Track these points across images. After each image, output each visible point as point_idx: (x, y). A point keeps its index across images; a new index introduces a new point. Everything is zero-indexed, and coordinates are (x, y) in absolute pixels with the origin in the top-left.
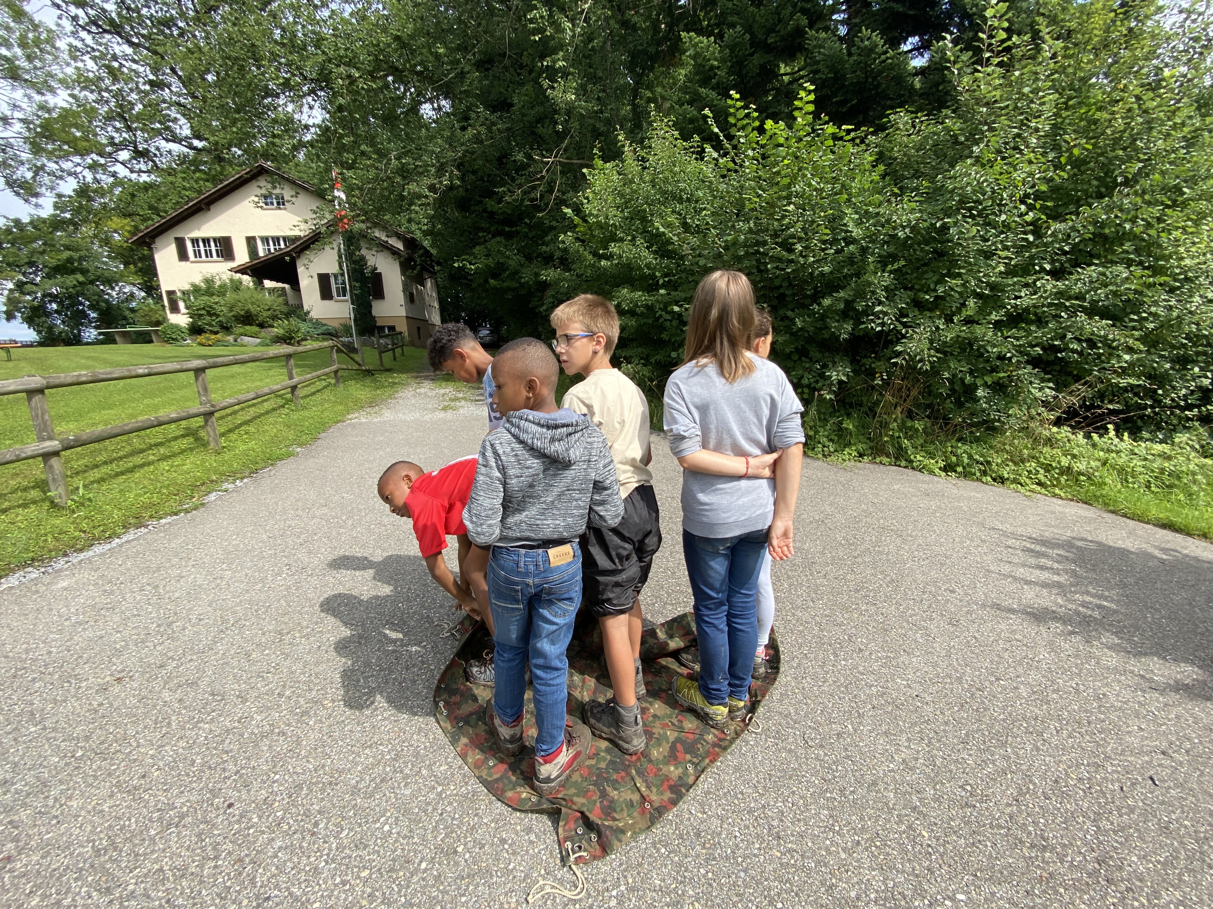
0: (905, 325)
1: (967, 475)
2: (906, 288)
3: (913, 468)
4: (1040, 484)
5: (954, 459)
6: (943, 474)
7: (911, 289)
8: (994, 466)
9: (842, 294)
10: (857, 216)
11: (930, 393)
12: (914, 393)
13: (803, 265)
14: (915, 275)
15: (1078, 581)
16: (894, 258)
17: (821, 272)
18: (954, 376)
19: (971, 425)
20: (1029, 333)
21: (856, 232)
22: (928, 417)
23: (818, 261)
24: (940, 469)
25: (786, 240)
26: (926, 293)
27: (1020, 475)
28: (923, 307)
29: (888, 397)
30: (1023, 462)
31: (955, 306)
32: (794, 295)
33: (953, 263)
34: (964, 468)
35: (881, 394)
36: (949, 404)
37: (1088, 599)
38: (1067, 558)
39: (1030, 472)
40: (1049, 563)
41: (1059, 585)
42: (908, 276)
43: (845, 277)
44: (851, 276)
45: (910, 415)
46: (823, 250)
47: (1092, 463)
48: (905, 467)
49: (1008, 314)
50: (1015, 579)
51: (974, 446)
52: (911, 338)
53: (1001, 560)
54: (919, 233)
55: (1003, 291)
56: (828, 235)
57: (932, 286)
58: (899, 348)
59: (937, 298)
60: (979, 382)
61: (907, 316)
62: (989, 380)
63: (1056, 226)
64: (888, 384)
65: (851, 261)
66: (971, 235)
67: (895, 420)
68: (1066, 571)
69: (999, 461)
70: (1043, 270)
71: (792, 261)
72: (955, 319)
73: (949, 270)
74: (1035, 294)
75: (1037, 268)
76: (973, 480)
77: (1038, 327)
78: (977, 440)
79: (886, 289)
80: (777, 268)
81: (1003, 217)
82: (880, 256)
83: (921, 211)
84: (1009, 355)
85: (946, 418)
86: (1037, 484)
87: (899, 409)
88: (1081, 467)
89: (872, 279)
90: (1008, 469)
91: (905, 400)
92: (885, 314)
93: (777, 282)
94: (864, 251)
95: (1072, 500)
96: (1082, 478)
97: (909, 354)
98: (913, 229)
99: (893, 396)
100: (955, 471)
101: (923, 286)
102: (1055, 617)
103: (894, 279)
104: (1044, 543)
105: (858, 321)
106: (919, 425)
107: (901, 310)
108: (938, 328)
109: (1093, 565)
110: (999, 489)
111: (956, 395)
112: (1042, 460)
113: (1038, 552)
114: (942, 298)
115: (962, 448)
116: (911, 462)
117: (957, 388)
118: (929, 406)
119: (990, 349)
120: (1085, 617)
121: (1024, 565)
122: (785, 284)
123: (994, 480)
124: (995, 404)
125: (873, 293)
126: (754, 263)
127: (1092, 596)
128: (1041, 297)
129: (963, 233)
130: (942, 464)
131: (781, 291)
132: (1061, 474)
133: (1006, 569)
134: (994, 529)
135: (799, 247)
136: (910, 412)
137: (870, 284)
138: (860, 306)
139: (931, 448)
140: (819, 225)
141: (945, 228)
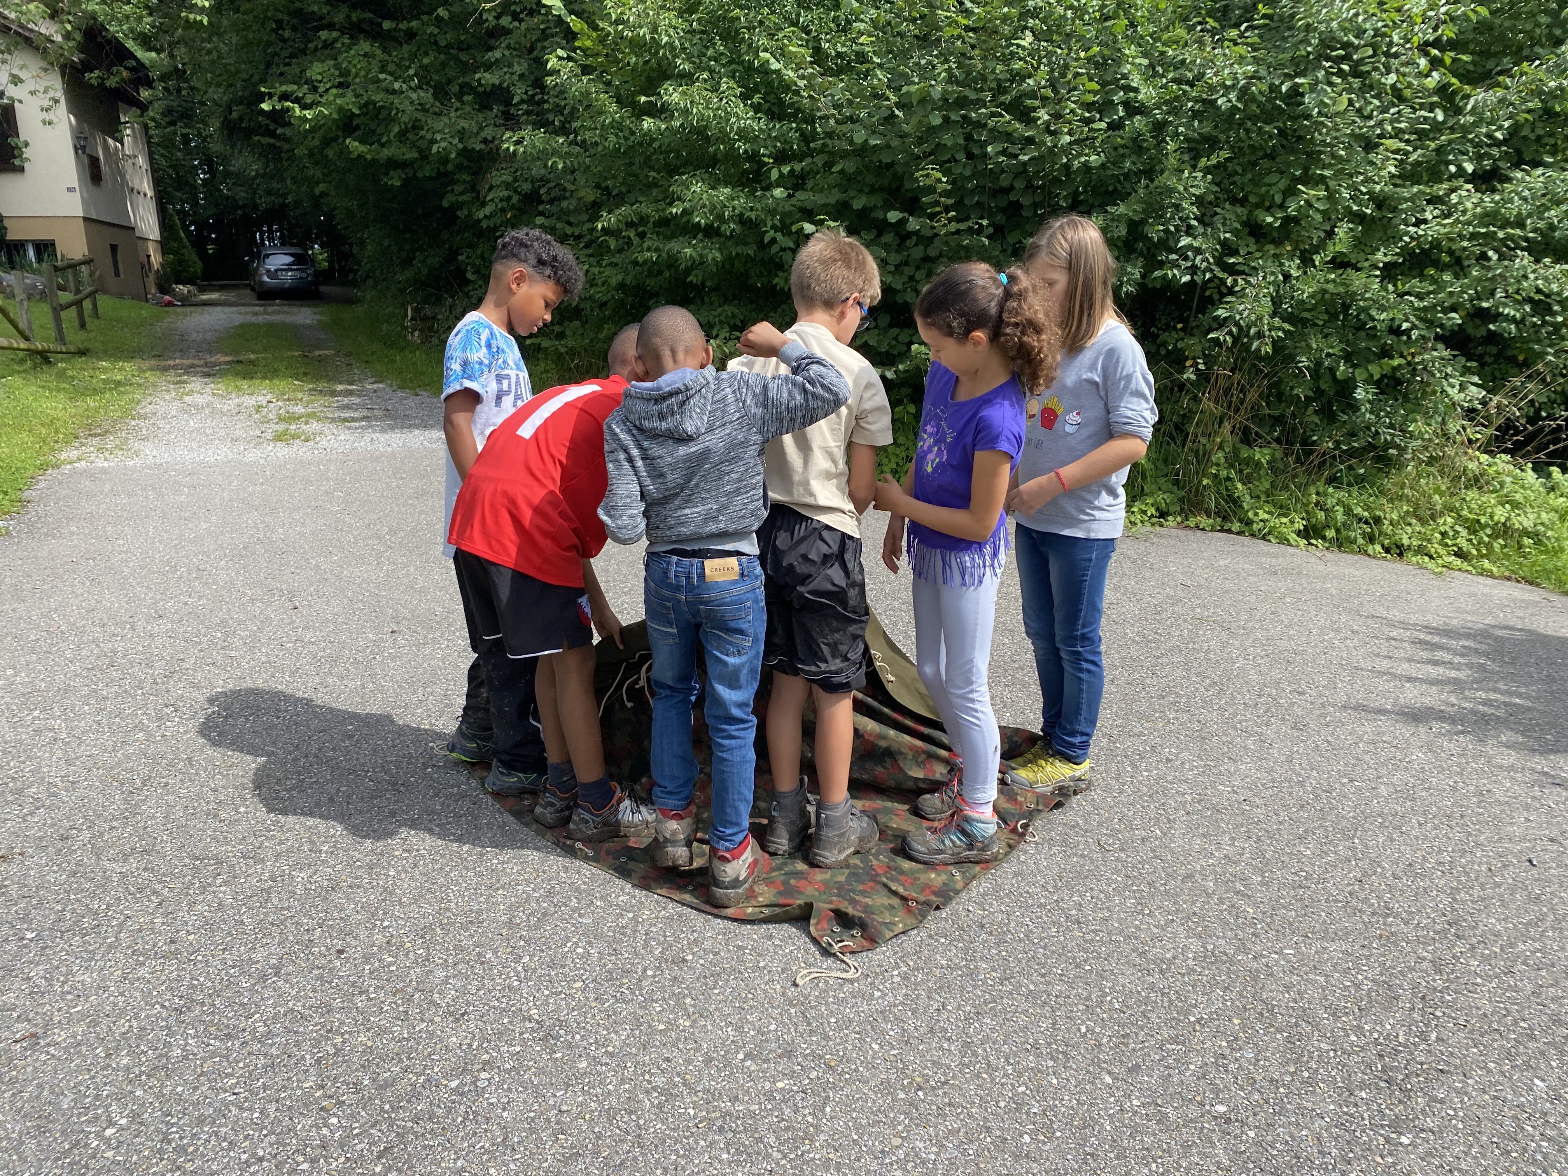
0: (1232, 270)
1: (1341, 543)
2: (1234, 200)
3: (1252, 535)
4: (1460, 554)
5: (1321, 515)
6: (1303, 542)
7: (1243, 202)
8: (1387, 527)
9: (1122, 209)
10: (1145, 62)
11: (1280, 396)
12: (1252, 396)
13: (1050, 150)
14: (1249, 176)
15: (1483, 678)
16: (1211, 143)
17: (1086, 164)
18: (1318, 363)
19: (1352, 453)
20: (1440, 286)
21: (1147, 93)
22: (1278, 441)
23: (1077, 142)
24: (1299, 533)
25: (1019, 98)
26: (1269, 210)
27: (1429, 541)
28: (1264, 235)
29: (1207, 404)
30: (1433, 518)
31: (1317, 236)
32: (1035, 206)
33: (1313, 157)
34: (1338, 531)
35: (1195, 398)
36: (1312, 417)
37: (1493, 696)
38: (1476, 651)
39: (1444, 534)
40: (1448, 657)
41: (1456, 681)
42: (1236, 178)
43: (1126, 176)
44: (1139, 173)
45: (1247, 438)
46: (1088, 121)
47: (1544, 515)
48: (1239, 533)
49: (1406, 251)
50: (1394, 676)
51: (1355, 490)
52: (1242, 294)
53: (1378, 655)
54: (1253, 99)
55: (1395, 210)
56: (1095, 93)
57: (1278, 199)
58: (1221, 313)
59: (1287, 220)
60: (1360, 374)
61: (1235, 253)
62: (1376, 371)
63: (1479, 96)
64: (1208, 380)
65: (1136, 145)
66: (1342, 108)
67: (1221, 447)
68: (1470, 666)
69: (1395, 516)
70: (1461, 170)
71: (1030, 141)
72: (1317, 259)
73: (1306, 169)
74: (1447, 216)
75: (1453, 168)
76: (1352, 552)
77: (1457, 277)
78: (1360, 481)
79: (1199, 201)
80: (1004, 152)
81: (1392, 78)
82: (1187, 140)
83: (1256, 60)
84: (1405, 326)
85: (1306, 442)
86: (1456, 554)
87: (1227, 426)
88: (1526, 523)
89: (1172, 182)
90: (1409, 529)
91: (1238, 410)
92: (1198, 251)
93: (1005, 181)
94: (1159, 127)
95: (1509, 579)
96: (1527, 541)
97: (1237, 324)
98: (1244, 93)
99: (1216, 402)
100: (1324, 538)
101: (1263, 198)
102: (1441, 716)
103: (1213, 182)
104: (1447, 633)
105: (1152, 263)
106: (1262, 455)
107: (1224, 243)
108: (1287, 277)
109: (1514, 659)
110: (1393, 567)
111: (1324, 400)
112: (1465, 513)
113: (1435, 644)
114: (1296, 220)
115: (1334, 496)
116: (1249, 523)
117: (1323, 386)
118: (1278, 420)
119: (1373, 313)
120: (1484, 715)
121: (1410, 661)
122: (1020, 184)
123: (1387, 550)
124: (1388, 414)
125: (1177, 207)
126: (961, 141)
127: (1502, 694)
128: (1457, 221)
129: (1326, 105)
130: (1300, 525)
131: (1013, 197)
132: (1494, 536)
133: (1383, 665)
134: (1373, 616)
135: (1043, 115)
136: (1246, 431)
137: (1171, 191)
138: (1155, 232)
139: (1283, 496)
140: (1077, 75)
141: (1296, 93)
